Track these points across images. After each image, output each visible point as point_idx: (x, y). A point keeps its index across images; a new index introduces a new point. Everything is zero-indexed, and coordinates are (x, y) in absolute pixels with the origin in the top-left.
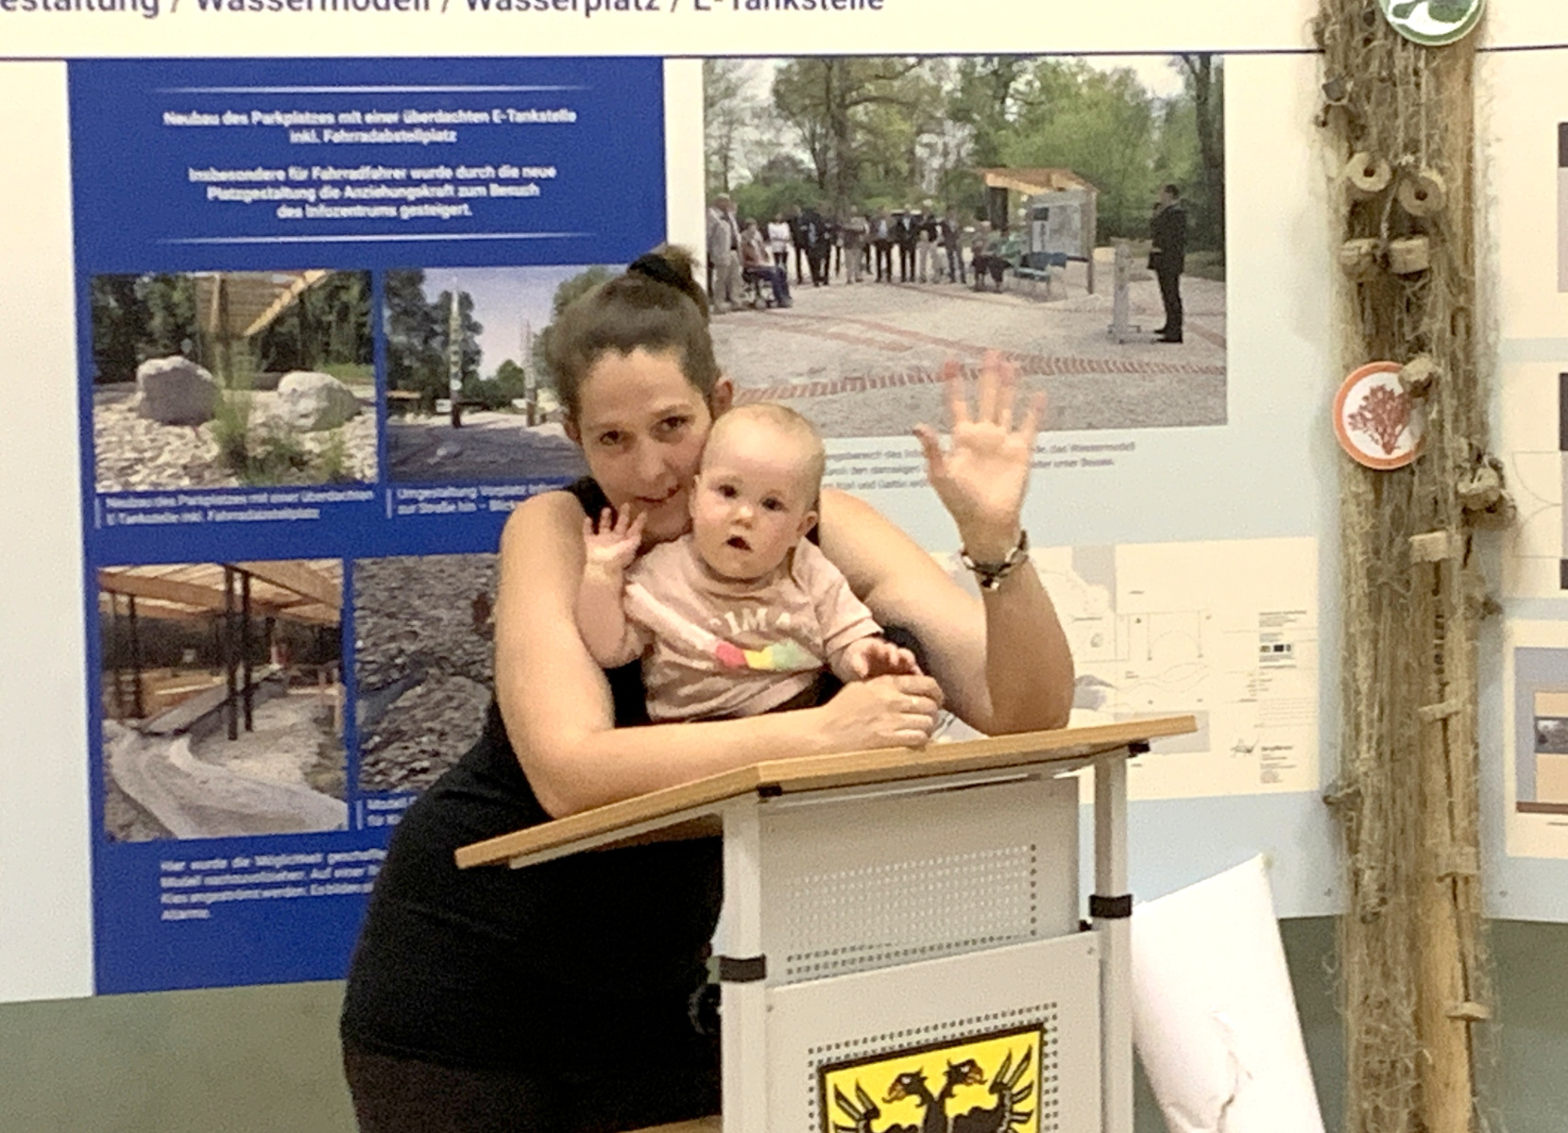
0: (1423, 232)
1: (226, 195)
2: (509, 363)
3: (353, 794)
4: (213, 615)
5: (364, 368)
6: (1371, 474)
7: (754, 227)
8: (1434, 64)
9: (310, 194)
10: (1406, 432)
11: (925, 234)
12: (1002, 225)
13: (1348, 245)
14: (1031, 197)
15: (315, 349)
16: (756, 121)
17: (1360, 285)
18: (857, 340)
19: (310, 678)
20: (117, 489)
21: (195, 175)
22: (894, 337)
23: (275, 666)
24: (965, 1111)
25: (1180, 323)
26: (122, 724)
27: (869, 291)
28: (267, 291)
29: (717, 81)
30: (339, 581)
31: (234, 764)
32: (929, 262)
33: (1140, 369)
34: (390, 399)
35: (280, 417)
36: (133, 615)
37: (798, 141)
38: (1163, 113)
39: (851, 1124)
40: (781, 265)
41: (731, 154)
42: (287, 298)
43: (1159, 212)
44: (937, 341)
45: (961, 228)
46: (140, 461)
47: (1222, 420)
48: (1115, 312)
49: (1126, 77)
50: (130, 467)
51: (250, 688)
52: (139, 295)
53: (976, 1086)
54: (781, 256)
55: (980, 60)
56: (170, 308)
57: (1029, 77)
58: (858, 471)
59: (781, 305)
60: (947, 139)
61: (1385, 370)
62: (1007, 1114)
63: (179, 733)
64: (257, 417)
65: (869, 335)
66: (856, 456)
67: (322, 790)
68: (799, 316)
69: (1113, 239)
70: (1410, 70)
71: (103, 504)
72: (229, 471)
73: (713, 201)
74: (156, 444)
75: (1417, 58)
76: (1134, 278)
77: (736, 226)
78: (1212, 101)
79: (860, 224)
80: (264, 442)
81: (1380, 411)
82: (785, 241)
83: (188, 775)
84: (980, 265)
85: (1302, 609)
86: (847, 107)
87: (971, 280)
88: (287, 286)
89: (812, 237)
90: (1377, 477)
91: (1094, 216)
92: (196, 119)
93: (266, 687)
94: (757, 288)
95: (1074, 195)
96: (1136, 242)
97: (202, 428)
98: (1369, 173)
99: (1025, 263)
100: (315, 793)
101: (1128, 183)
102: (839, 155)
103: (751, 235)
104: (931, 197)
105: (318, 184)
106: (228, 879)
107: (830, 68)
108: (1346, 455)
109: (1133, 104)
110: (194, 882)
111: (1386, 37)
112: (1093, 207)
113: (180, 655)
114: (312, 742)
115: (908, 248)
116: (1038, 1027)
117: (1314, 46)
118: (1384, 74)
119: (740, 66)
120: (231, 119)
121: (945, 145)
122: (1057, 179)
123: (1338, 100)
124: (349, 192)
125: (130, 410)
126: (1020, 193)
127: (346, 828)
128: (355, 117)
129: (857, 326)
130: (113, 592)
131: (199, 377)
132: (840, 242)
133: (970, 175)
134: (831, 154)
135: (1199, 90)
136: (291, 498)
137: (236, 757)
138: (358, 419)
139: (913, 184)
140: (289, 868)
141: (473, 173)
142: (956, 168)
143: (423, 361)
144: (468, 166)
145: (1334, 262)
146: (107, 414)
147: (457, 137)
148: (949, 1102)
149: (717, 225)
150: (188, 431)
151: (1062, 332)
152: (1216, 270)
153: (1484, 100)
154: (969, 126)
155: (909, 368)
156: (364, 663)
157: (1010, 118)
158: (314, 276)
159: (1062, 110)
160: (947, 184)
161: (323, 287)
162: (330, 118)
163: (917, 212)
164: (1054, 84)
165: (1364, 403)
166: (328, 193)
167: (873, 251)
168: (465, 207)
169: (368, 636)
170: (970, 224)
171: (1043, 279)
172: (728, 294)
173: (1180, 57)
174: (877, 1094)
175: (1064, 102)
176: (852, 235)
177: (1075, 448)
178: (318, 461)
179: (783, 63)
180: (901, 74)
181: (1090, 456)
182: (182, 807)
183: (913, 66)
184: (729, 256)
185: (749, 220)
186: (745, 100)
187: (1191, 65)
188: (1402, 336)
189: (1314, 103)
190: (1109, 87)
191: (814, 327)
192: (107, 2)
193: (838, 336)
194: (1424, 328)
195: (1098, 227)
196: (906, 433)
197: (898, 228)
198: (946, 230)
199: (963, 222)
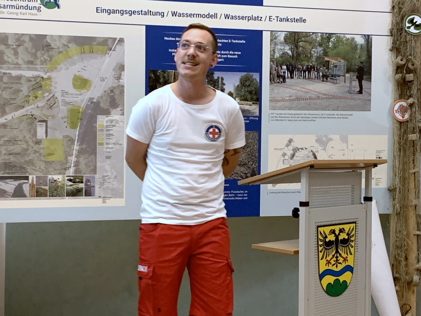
0: (412, 73)
2: (230, 92)
6: (399, 123)
7: (279, 66)
8: (415, 39)
10: (407, 114)
11: (313, 69)
12: (328, 68)
13: (396, 75)
14: (334, 63)
16: (280, 44)
17: (398, 84)
18: (298, 90)
21: (170, 50)
22: (306, 90)
24: (342, 239)
25: (362, 90)
27: (301, 80)
29: (274, 36)
32: (313, 75)
33: (354, 99)
37: (288, 49)
38: (360, 47)
39: (323, 239)
40: (284, 74)
41: (275, 51)
43: (359, 67)
44: (315, 92)
45: (320, 68)
47: (370, 110)
48: (350, 87)
49: (353, 39)
52: (158, 74)
53: (344, 233)
54: (284, 72)
55: (325, 34)
56: (164, 77)
57: (334, 38)
58: (298, 117)
59: (284, 82)
60: (318, 50)
61: (403, 101)
62: (350, 240)
65: (302, 89)
66: (298, 114)
69: (349, 72)
70: (410, 40)
73: (271, 60)
75: (412, 37)
76: (354, 80)
77: (276, 66)
78: (370, 45)
79: (300, 67)
81: (402, 109)
82: (285, 69)
84: (323, 76)
85: (384, 150)
86: (299, 42)
87: (321, 79)
89: (291, 69)
90: (401, 123)
91: (346, 67)
92: (170, 39)
94: (280, 79)
95: (342, 63)
96: (354, 73)
98: (402, 60)
99: (332, 76)
101: (353, 61)
102: (296, 52)
103: (279, 68)
104: (314, 62)
107: (295, 34)
108: (394, 118)
109: (354, 45)
111: (405, 33)
112: (346, 66)
115: (309, 72)
116: (355, 223)
117: (390, 35)
118: (405, 40)
119: (278, 33)
120: (177, 39)
122: (339, 59)
123: (395, 45)
126: (332, 62)
129: (299, 88)
132: (296, 70)
133: (322, 58)
134: (295, 52)
135: (367, 42)
139: (311, 59)
141: (225, 52)
142: (319, 56)
145: (393, 79)
147: (222, 45)
148: (339, 236)
149: (272, 66)
151: (339, 91)
152: (369, 79)
154: (322, 48)
155: (309, 97)
157: (330, 46)
160: (317, 59)
163: (312, 65)
164: (339, 39)
165: (398, 108)
167: (302, 72)
168: (223, 59)
170: (321, 68)
171: (335, 80)
172: (274, 79)
173: (363, 36)
174: (327, 233)
175: (341, 44)
176: (298, 69)
177: (341, 115)
179: (286, 33)
180: (309, 36)
181: (343, 116)
183: (311, 35)
184: (274, 72)
185: (279, 65)
186: (278, 40)
187: (366, 37)
188: (407, 94)
189: (390, 47)
190: (349, 41)
191: (291, 87)
192: (154, 14)
193: (295, 89)
194: (412, 92)
195: (347, 69)
196: (308, 110)
197: (307, 68)
198: (317, 69)
199: (321, 67)
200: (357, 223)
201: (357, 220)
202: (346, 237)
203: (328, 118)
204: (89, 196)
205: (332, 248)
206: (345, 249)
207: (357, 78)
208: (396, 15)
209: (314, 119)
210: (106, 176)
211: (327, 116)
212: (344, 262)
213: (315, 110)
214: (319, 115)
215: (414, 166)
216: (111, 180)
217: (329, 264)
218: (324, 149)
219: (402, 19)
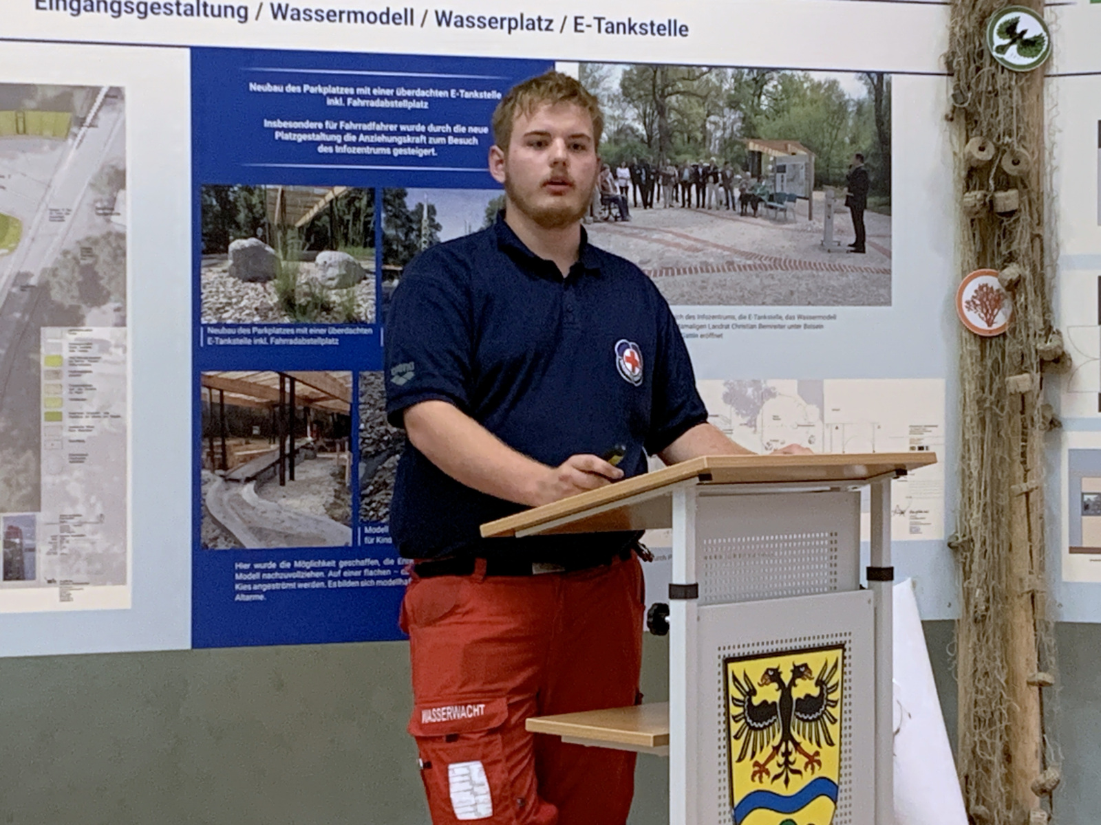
0: (1016, 187)
1: (287, 137)
3: (356, 522)
4: (271, 405)
5: (368, 250)
6: (978, 339)
7: (608, 170)
8: (1020, 84)
9: (338, 138)
10: (1000, 313)
11: (711, 179)
12: (758, 175)
13: (967, 194)
14: (775, 158)
15: (339, 236)
16: (610, 104)
17: (972, 220)
18: (668, 244)
19: (331, 447)
20: (214, 321)
21: (267, 123)
22: (692, 243)
23: (310, 439)
24: (802, 696)
25: (863, 241)
26: (213, 472)
27: (677, 213)
28: (310, 199)
29: (587, 77)
30: (350, 385)
31: (282, 501)
32: (714, 196)
33: (841, 269)
34: (385, 271)
35: (317, 279)
36: (222, 404)
37: (635, 117)
38: (855, 108)
39: (741, 698)
40: (624, 195)
42: (322, 203)
43: (852, 171)
44: (717, 246)
45: (732, 176)
46: (229, 304)
47: (888, 303)
48: (825, 232)
49: (833, 85)
50: (223, 308)
51: (294, 453)
52: (231, 198)
53: (808, 680)
54: (624, 189)
55: (746, 71)
56: (250, 207)
57: (775, 83)
59: (624, 219)
60: (725, 119)
61: (988, 274)
62: (825, 702)
63: (248, 480)
64: (302, 279)
65: (678, 240)
67: (336, 519)
68: (636, 228)
69: (824, 186)
70: (1007, 86)
71: (205, 331)
72: (283, 313)
74: (240, 294)
75: (1011, 79)
76: (838, 211)
78: (884, 102)
79: (672, 170)
80: (306, 295)
81: (985, 299)
82: (627, 180)
83: (254, 508)
84: (745, 199)
85: (935, 424)
86: (666, 97)
87: (739, 209)
88: (323, 196)
89: (643, 178)
90: (983, 340)
91: (813, 171)
92: (268, 88)
93: (303, 453)
94: (610, 209)
95: (801, 158)
96: (838, 189)
97: (268, 285)
98: (982, 149)
99: (771, 198)
100: (333, 521)
101: (834, 152)
102: (660, 126)
103: (607, 175)
104: (715, 155)
105: (343, 132)
106: (277, 575)
107: (655, 72)
109: (837, 102)
110: (256, 576)
111: (991, 65)
112: (813, 166)
113: (251, 430)
114: (331, 489)
115: (701, 188)
116: (841, 646)
117: (945, 71)
118: (990, 88)
119: (598, 68)
120: (291, 89)
121: (724, 124)
122: (791, 147)
123: (962, 103)
124: (362, 138)
125: (224, 271)
126: (768, 156)
127: (350, 544)
128: (366, 91)
129: (670, 235)
130: (210, 388)
131: (267, 252)
132: (660, 182)
133: (739, 143)
134: (655, 126)
135: (876, 95)
136: (323, 331)
137: (284, 497)
138: (364, 282)
139: (705, 146)
140: (314, 569)
141: (438, 129)
142: (730, 138)
143: (406, 247)
144: (435, 125)
145: (957, 205)
146: (209, 274)
147: (429, 105)
148: (794, 689)
150: (259, 286)
151: (794, 244)
152: (886, 208)
153: (1050, 107)
154: (738, 112)
155: (701, 263)
156: (364, 439)
157: (764, 108)
158: (339, 190)
159: (795, 105)
160: (725, 148)
161: (346, 197)
162: (352, 91)
163: (706, 164)
164: (790, 87)
165: (975, 295)
166: (349, 138)
167: (680, 188)
168: (433, 150)
169: (367, 421)
170: (738, 173)
171: (782, 210)
172: (592, 210)
173: (865, 74)
174: (756, 679)
175: (796, 100)
176: (667, 178)
177: (800, 317)
178: (340, 308)
179: (628, 68)
181: (809, 322)
182: (250, 528)
183: (706, 73)
185: (605, 166)
186: (604, 89)
187: (872, 80)
188: (1000, 253)
189: (945, 107)
190: (822, 91)
191: (643, 235)
192: (216, 12)
193: (659, 241)
194: (1014, 247)
195: (816, 180)
196: (699, 304)
197: (695, 174)
198: (724, 177)
199: (734, 172)
200: (847, 646)
201: (847, 638)
202: (815, 692)
203: (761, 326)
204: (18, 579)
205: (770, 724)
206: (810, 727)
207: (847, 204)
208: (963, 12)
209: (717, 331)
210: (72, 517)
211: (757, 322)
212: (810, 766)
213: (719, 304)
214: (733, 317)
215: (1027, 471)
216: (87, 528)
217: (764, 774)
218: (752, 424)
219: (982, 23)
